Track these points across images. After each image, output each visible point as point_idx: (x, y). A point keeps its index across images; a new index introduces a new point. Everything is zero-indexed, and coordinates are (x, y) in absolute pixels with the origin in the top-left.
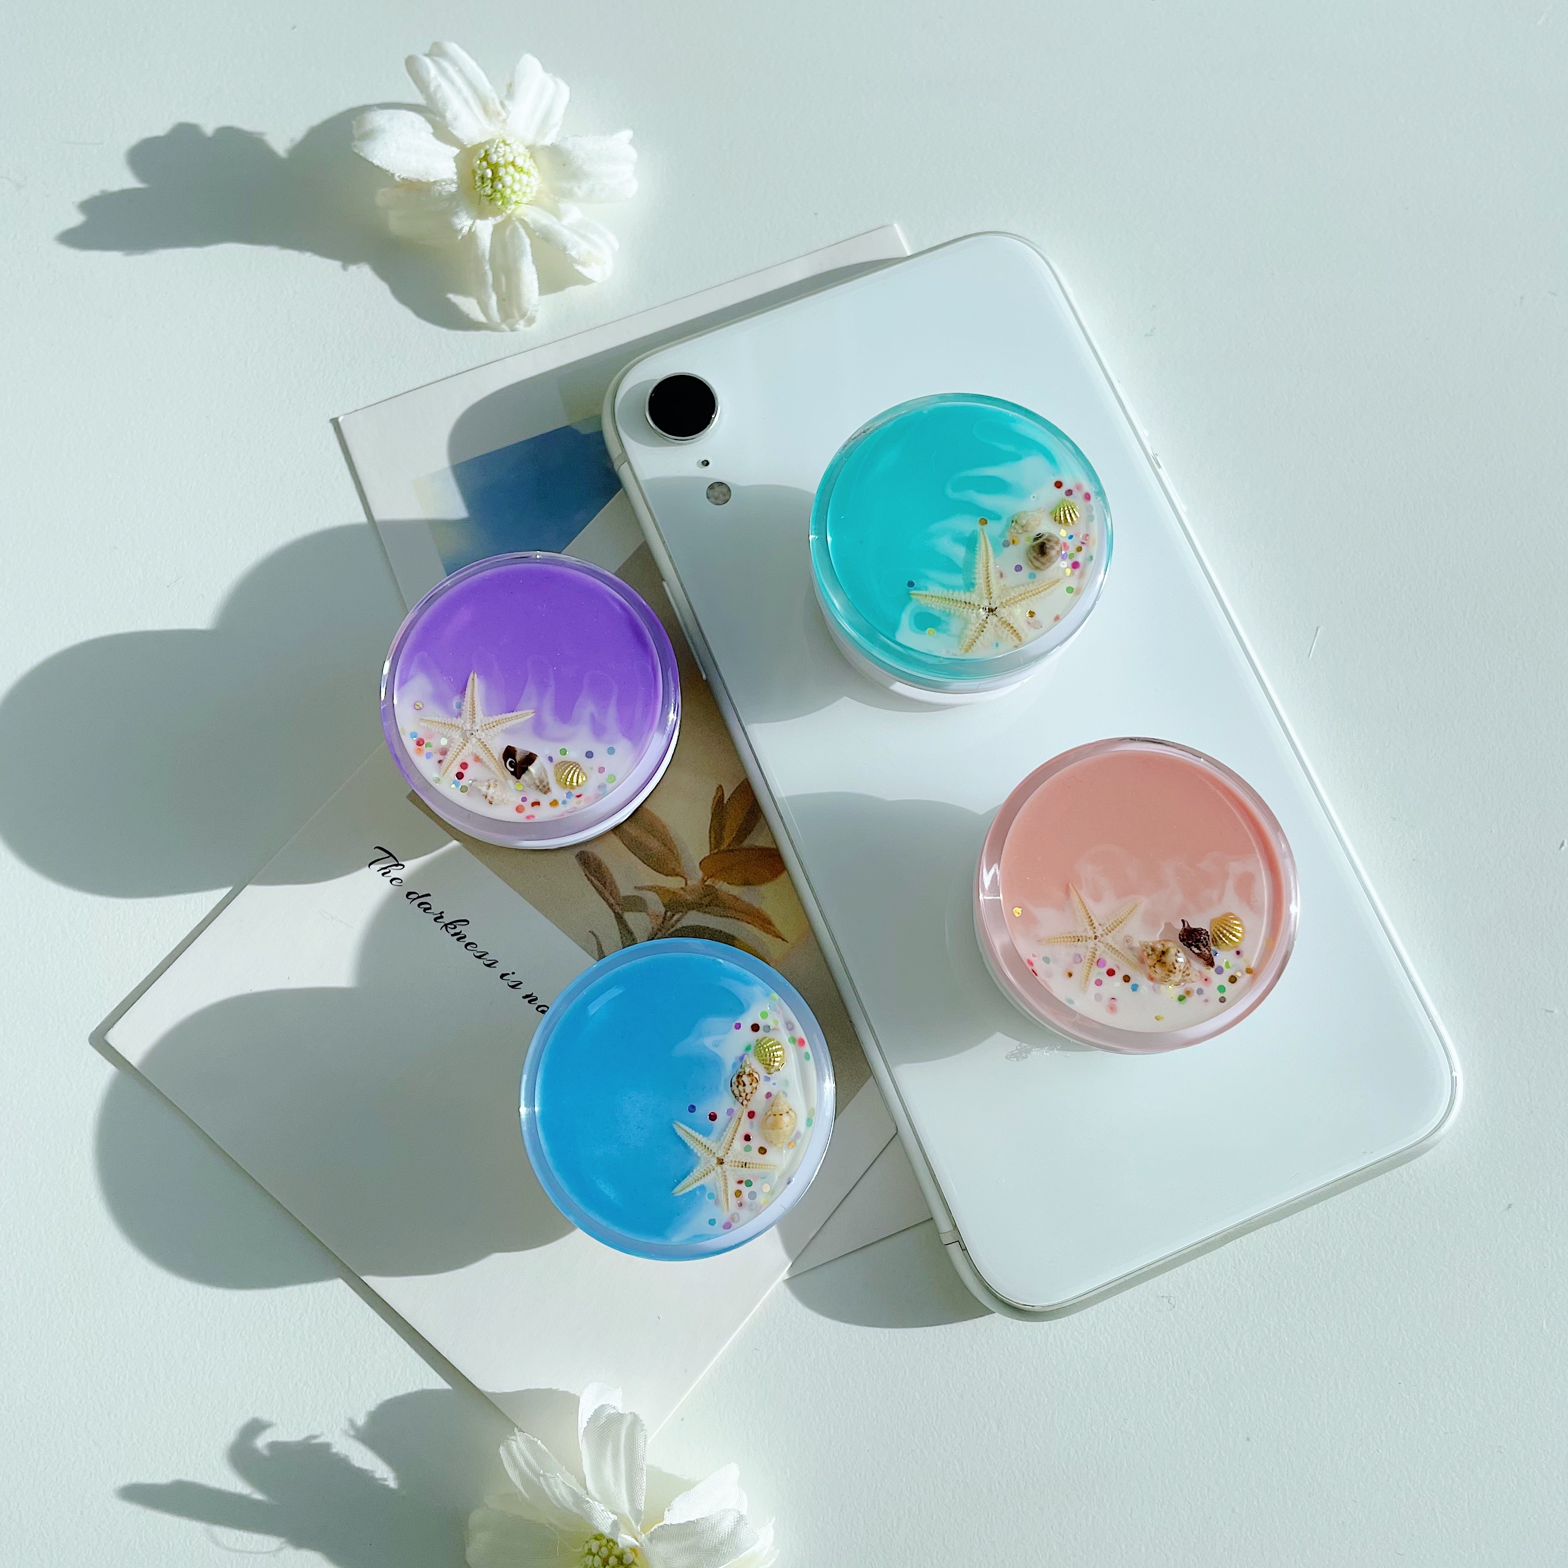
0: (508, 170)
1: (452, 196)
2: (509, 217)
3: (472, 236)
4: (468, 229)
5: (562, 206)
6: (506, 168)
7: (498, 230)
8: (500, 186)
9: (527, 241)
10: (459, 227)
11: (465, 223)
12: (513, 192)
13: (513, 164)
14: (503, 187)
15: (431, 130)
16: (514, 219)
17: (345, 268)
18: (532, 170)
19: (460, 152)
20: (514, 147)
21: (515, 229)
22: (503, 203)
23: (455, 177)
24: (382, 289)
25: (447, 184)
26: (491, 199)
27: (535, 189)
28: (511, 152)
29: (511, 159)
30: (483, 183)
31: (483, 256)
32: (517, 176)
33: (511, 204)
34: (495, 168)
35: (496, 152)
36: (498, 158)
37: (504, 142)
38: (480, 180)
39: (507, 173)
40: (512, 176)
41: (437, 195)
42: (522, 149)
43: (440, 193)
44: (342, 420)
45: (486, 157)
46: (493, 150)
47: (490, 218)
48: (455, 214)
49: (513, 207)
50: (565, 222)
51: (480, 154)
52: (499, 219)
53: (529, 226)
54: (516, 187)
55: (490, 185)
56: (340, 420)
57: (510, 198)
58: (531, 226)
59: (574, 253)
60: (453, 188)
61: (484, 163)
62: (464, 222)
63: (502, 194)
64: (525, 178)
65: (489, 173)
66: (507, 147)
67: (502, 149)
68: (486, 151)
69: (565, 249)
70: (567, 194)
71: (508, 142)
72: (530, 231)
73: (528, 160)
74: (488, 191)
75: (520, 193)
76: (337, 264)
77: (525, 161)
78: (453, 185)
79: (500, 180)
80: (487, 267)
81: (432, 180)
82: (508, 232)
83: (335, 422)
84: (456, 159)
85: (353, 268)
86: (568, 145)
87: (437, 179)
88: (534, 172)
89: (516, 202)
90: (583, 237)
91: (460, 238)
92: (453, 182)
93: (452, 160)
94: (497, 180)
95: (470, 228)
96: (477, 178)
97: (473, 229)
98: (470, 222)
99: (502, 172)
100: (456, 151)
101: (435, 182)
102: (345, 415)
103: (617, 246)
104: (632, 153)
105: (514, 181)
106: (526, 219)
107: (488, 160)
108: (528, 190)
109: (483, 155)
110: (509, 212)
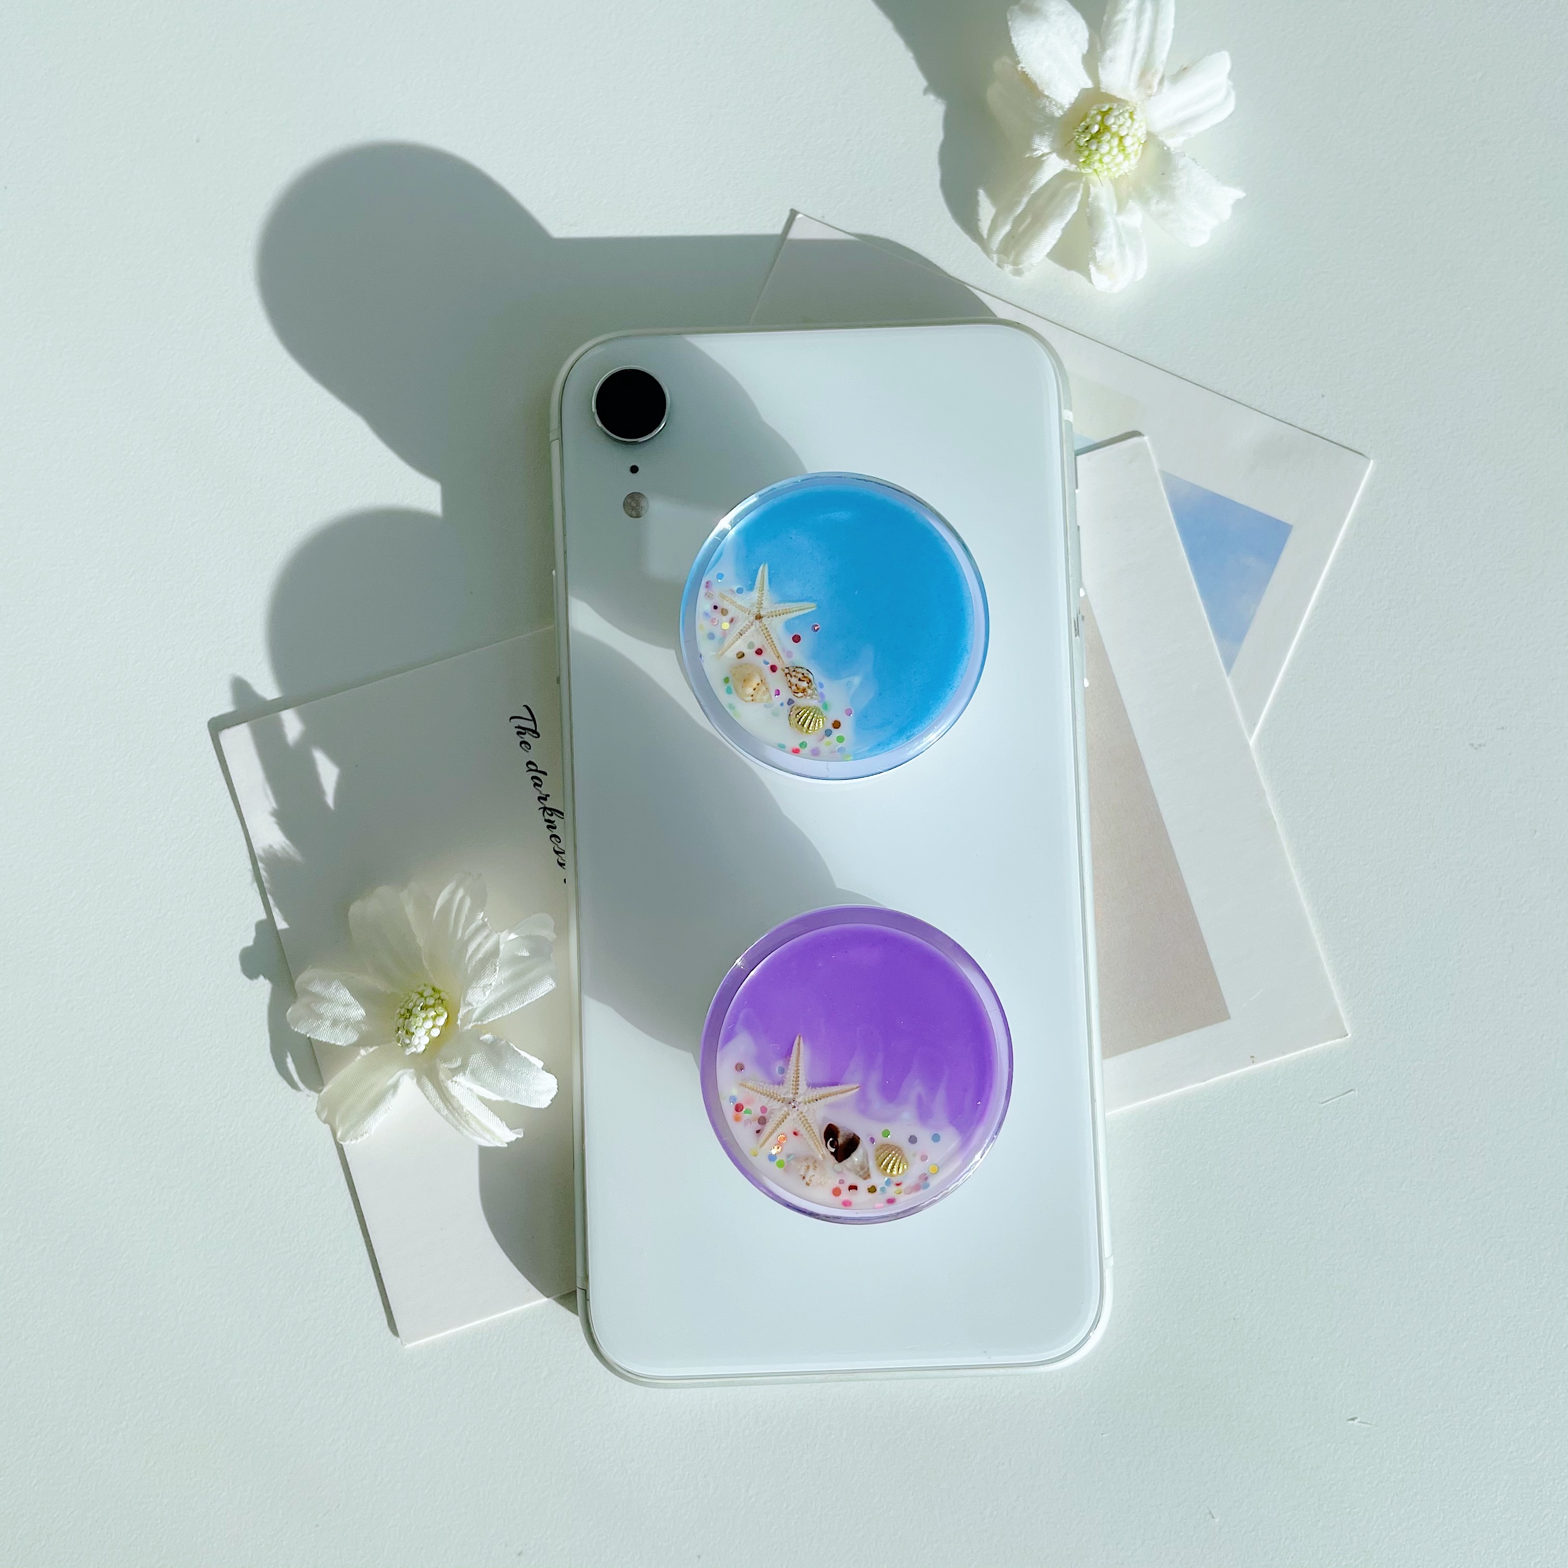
0: (1112, 141)
1: (1051, 119)
2: (1082, 174)
3: (1038, 162)
4: (1039, 155)
5: (1131, 203)
6: (1112, 137)
7: (1064, 175)
8: (1094, 147)
9: (1074, 209)
10: (1035, 147)
11: (1043, 148)
12: (1101, 161)
13: (1121, 138)
14: (1096, 150)
15: (1085, 51)
16: (1084, 180)
17: (926, 91)
18: (1132, 156)
19: (1092, 88)
20: (1136, 126)
21: (1075, 189)
22: (1084, 162)
23: (1067, 106)
24: (937, 135)
25: (1056, 105)
26: (1079, 149)
27: (1122, 172)
28: (1128, 128)
29: (1123, 133)
30: (1083, 132)
31: (1031, 187)
32: (1115, 151)
33: (1091, 168)
34: (1105, 128)
35: (1116, 117)
36: (1114, 124)
37: (1131, 115)
38: (1084, 127)
39: (1109, 142)
40: (1111, 148)
41: (1041, 107)
42: (1141, 133)
43: (1044, 108)
44: (799, 218)
45: (1105, 114)
46: (1116, 113)
47: (1067, 161)
48: (1042, 134)
49: (1090, 171)
50: (1121, 219)
51: (1103, 107)
52: (1073, 168)
53: (1088, 197)
54: (1106, 159)
55: (1087, 139)
56: (799, 216)
57: (1094, 163)
58: (1090, 199)
59: (1099, 254)
60: (1058, 113)
61: (1099, 118)
62: (1042, 146)
63: (1089, 155)
64: (1121, 157)
65: (1096, 128)
66: (1129, 121)
67: (1124, 120)
68: (1110, 109)
69: (1096, 244)
70: (1144, 200)
71: (1135, 117)
72: (1085, 203)
73: (1136, 145)
74: (1083, 141)
75: (1105, 166)
76: (923, 83)
77: (1133, 144)
78: (1060, 111)
79: (1099, 142)
80: (1025, 200)
81: (1046, 93)
82: (1068, 186)
83: (793, 213)
84: (1084, 93)
85: (931, 97)
86: (1181, 162)
87: (1051, 96)
88: (1134, 160)
89: (1095, 170)
90: (1121, 245)
91: (1027, 156)
92: (1061, 107)
93: (1079, 90)
94: (1097, 140)
95: (1043, 155)
96: (1083, 123)
97: (1044, 158)
98: (1046, 150)
99: (1107, 137)
100: (1089, 84)
101: (1047, 97)
102: (805, 215)
103: (1140, 277)
104: (1227, 214)
105: (1109, 152)
106: (1092, 189)
107: (1105, 118)
108: (1114, 170)
109: (1104, 110)
110: (1083, 171)
